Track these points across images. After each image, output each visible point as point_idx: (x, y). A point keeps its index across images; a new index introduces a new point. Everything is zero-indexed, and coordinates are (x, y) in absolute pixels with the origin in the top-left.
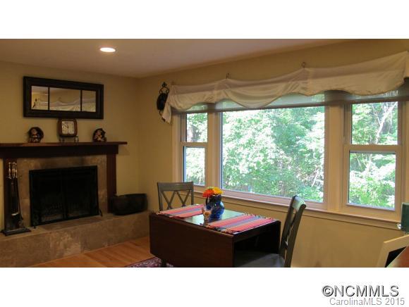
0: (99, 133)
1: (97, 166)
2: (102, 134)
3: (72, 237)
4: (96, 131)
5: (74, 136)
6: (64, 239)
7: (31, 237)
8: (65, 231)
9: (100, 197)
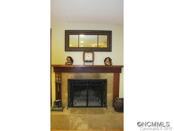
0: (108, 60)
1: (107, 80)
2: (109, 61)
3: (82, 120)
4: (106, 59)
5: (92, 61)
6: (78, 120)
7: (60, 115)
8: (79, 116)
9: (108, 98)
